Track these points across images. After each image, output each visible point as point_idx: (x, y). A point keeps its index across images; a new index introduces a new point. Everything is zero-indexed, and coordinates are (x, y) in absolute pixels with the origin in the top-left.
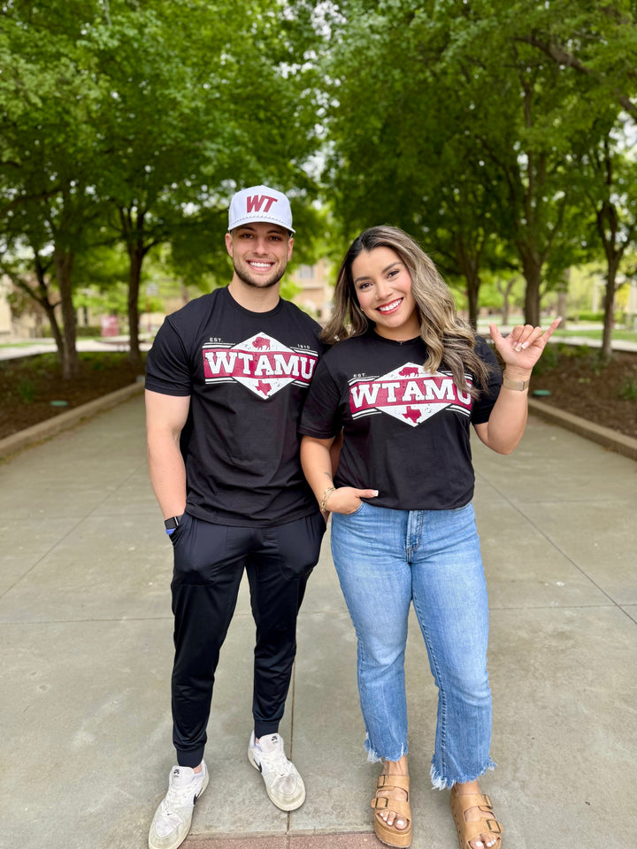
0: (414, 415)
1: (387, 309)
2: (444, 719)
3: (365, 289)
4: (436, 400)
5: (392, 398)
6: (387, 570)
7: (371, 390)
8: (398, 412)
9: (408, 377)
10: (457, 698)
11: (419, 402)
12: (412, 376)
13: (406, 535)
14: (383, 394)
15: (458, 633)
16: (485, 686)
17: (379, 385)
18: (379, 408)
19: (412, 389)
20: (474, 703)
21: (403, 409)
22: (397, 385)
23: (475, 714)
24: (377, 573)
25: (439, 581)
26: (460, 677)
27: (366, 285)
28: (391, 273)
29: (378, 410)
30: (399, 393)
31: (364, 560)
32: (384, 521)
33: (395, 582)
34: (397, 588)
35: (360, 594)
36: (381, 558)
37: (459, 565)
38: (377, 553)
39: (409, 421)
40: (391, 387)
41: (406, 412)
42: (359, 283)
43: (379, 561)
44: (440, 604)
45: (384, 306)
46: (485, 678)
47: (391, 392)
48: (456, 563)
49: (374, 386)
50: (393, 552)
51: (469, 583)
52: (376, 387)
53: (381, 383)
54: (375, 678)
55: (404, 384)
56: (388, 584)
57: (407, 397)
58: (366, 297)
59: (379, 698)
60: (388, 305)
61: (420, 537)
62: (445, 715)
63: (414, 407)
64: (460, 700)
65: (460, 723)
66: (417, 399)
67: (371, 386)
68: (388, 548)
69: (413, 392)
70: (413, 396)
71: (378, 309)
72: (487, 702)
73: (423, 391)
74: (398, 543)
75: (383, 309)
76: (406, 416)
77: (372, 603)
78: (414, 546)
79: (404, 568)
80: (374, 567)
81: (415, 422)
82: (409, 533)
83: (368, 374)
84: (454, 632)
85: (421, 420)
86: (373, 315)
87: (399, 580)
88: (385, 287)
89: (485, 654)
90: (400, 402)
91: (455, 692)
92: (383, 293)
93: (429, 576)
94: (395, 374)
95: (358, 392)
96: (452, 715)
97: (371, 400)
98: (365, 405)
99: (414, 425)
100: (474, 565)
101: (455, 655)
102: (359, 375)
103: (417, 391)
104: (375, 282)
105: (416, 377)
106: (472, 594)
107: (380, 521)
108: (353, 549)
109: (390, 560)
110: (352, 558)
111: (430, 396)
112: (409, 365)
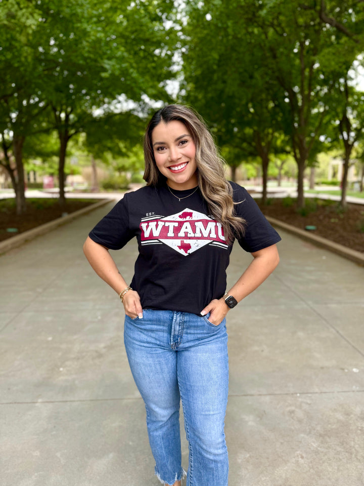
0: (186, 247)
1: (176, 168)
2: (191, 466)
3: (161, 151)
4: (202, 238)
5: (171, 234)
6: (157, 357)
7: (157, 226)
8: (174, 244)
9: (184, 220)
10: (199, 452)
11: (190, 238)
12: (188, 218)
13: (171, 334)
14: (165, 229)
15: (202, 404)
16: (221, 446)
17: (163, 223)
18: (161, 240)
19: (186, 228)
20: (211, 457)
21: (178, 242)
22: (176, 225)
23: (212, 466)
24: (151, 359)
25: (192, 365)
26: (201, 437)
27: (162, 148)
28: (181, 142)
29: (160, 242)
30: (177, 230)
31: (142, 350)
32: (157, 325)
33: (164, 366)
34: (166, 370)
35: (139, 374)
36: (154, 349)
37: (207, 354)
38: (151, 345)
39: (182, 252)
40: (171, 226)
41: (180, 245)
42: (157, 146)
43: (152, 351)
44: (191, 381)
45: (174, 166)
46: (220, 440)
47: (171, 229)
48: (206, 352)
49: (159, 223)
50: (162, 346)
51: (213, 368)
52: (161, 224)
53: (165, 221)
54: (156, 430)
55: (181, 224)
56: (158, 367)
57: (181, 234)
58: (161, 157)
59: (159, 443)
60: (177, 166)
61: (181, 337)
62: (192, 464)
63: (186, 241)
64: (201, 454)
65: (202, 471)
66: (189, 235)
67: (157, 223)
68: (158, 343)
69: (186, 230)
70: (186, 233)
71: (169, 168)
72: (221, 458)
73: (194, 230)
74: (165, 340)
75: (173, 169)
76: (180, 248)
77: (147, 380)
78: (177, 343)
79: (170, 357)
80: (149, 356)
81: (186, 252)
82: (172, 334)
83: (157, 214)
84: (200, 403)
85: (190, 251)
86: (165, 171)
87: (167, 364)
88: (176, 152)
89: (221, 422)
90: (176, 237)
91: (197, 447)
92: (175, 157)
93: (186, 360)
94: (176, 217)
95: (147, 227)
96: (196, 464)
97: (156, 233)
98: (151, 237)
99: (186, 255)
100: (219, 355)
101: (199, 419)
102: (150, 214)
103: (190, 230)
104: (168, 147)
105: (190, 219)
106: (214, 377)
107: (154, 324)
108: (135, 342)
109: (160, 351)
110: (133, 348)
111: (198, 235)
112: (187, 210)
